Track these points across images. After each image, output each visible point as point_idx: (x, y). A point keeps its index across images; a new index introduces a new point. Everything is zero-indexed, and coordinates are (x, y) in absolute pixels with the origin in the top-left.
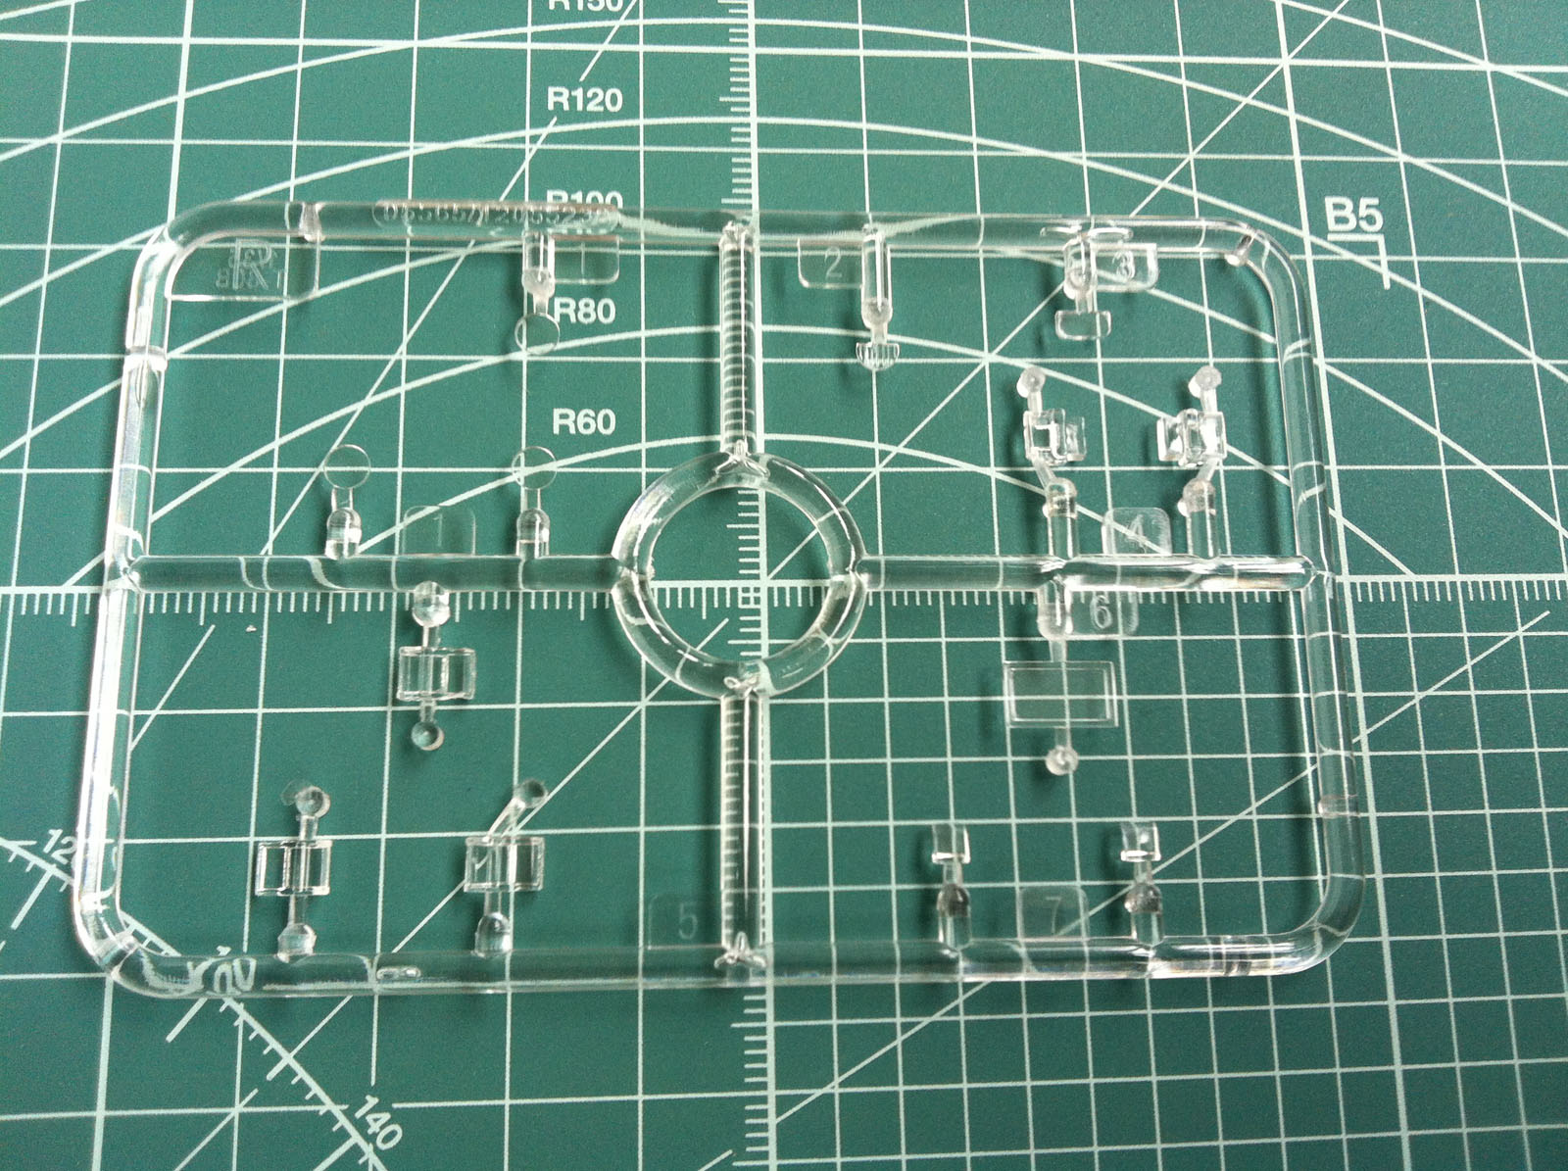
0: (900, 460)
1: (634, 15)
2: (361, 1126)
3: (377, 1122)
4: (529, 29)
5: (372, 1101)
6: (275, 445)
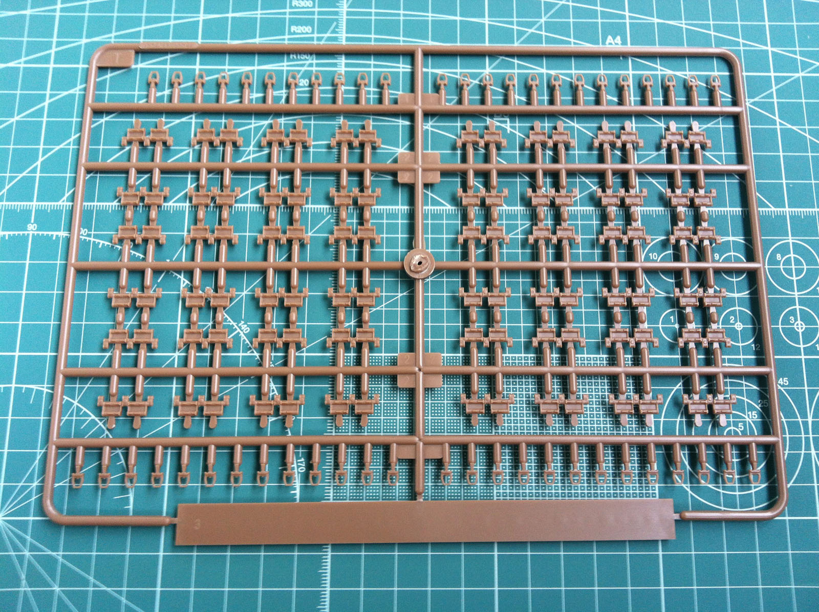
2: (240, 328)
3: (244, 327)
5: (243, 322)
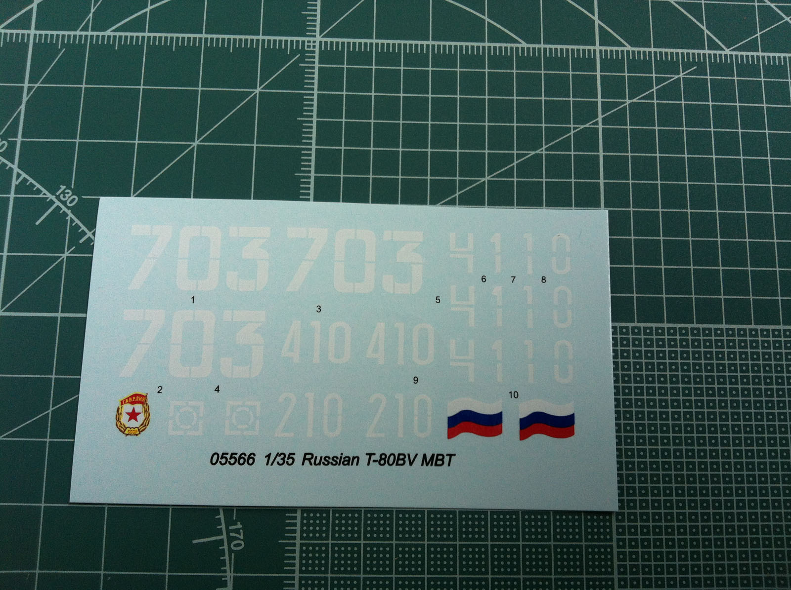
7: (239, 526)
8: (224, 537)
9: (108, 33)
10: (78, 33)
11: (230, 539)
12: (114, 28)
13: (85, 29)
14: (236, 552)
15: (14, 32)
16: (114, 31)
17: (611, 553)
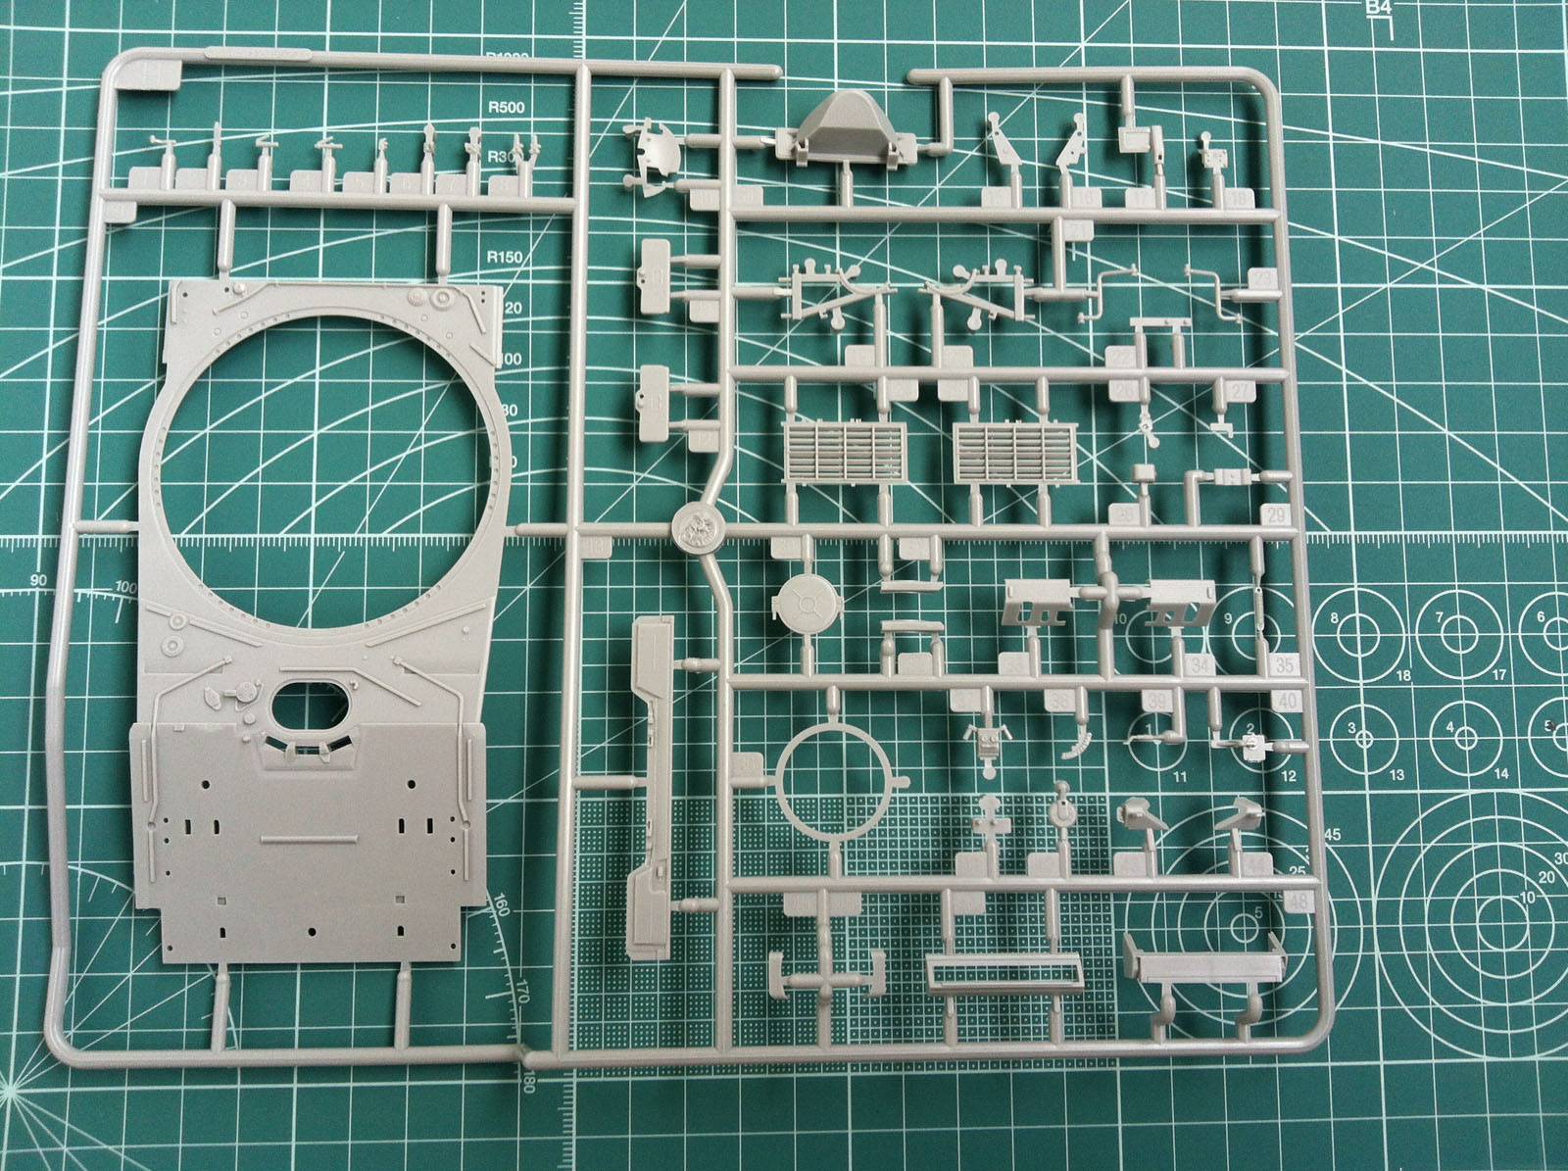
0: (645, 480)
1: (527, 265)
4: (479, 272)
6: (367, 473)
7: (525, 982)
8: (512, 992)
9: (385, 534)
10: (356, 535)
11: (518, 994)
12: (389, 530)
13: (362, 531)
14: (523, 1005)
15: (296, 536)
16: (393, 532)
17: (845, 997)
